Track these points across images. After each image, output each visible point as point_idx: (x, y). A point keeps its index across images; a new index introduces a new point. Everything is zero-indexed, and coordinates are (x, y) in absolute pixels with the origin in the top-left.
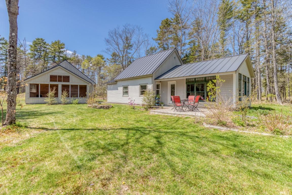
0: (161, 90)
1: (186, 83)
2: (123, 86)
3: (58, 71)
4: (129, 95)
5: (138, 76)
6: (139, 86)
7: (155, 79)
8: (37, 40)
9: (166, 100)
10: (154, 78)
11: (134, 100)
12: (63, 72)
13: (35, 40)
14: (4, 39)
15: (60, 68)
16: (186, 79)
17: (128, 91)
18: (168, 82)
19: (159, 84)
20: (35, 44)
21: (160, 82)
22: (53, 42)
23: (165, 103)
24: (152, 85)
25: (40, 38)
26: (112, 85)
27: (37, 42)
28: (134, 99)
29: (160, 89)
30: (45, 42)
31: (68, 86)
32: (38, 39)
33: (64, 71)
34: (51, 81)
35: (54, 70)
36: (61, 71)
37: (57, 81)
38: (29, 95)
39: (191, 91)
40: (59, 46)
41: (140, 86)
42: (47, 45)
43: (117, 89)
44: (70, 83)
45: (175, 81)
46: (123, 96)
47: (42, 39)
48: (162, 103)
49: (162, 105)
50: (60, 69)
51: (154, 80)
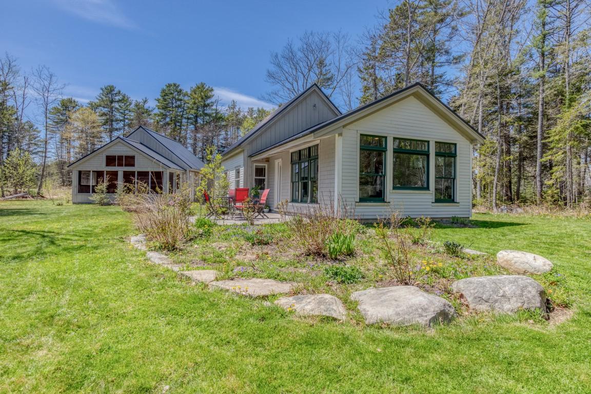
0: (268, 179)
1: (292, 162)
3: (116, 147)
7: (250, 156)
8: (167, 87)
10: (247, 153)
12: (124, 150)
13: (165, 88)
14: (119, 92)
15: (119, 142)
16: (292, 153)
18: (275, 161)
19: (265, 166)
20: (165, 94)
21: (267, 161)
22: (194, 87)
24: (244, 168)
25: (172, 83)
27: (166, 92)
29: (267, 177)
30: (181, 90)
31: (133, 173)
32: (170, 85)
33: (126, 147)
34: (108, 165)
35: (111, 146)
36: (122, 147)
37: (123, 166)
38: (76, 189)
40: (204, 94)
42: (184, 96)
44: (136, 169)
47: (175, 85)
50: (120, 144)
51: (247, 158)
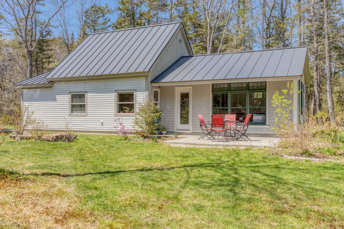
0: (160, 104)
1: (213, 91)
2: (70, 93)
4: (88, 112)
5: (114, 75)
6: (114, 94)
7: (152, 82)
9: (170, 123)
10: (150, 79)
11: (102, 123)
16: (213, 84)
17: (84, 105)
18: (175, 88)
19: (158, 92)
21: (159, 87)
23: (168, 128)
24: (147, 92)
26: (39, 90)
28: (102, 121)
29: (159, 102)
39: (222, 107)
41: (116, 93)
43: (55, 100)
45: (191, 87)
46: (70, 115)
48: (164, 128)
49: (164, 132)
51: (150, 83)
